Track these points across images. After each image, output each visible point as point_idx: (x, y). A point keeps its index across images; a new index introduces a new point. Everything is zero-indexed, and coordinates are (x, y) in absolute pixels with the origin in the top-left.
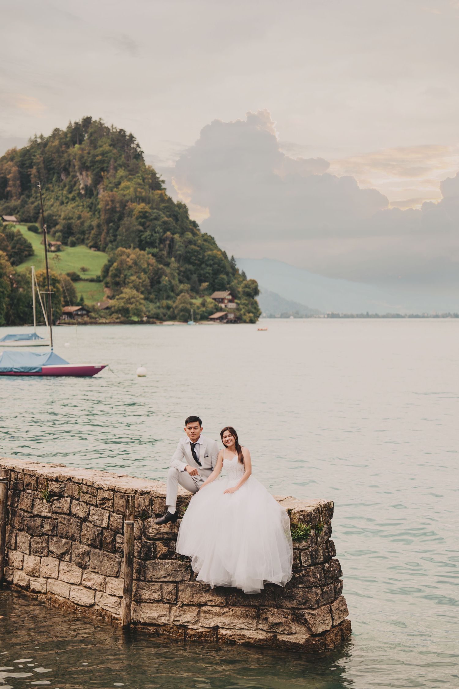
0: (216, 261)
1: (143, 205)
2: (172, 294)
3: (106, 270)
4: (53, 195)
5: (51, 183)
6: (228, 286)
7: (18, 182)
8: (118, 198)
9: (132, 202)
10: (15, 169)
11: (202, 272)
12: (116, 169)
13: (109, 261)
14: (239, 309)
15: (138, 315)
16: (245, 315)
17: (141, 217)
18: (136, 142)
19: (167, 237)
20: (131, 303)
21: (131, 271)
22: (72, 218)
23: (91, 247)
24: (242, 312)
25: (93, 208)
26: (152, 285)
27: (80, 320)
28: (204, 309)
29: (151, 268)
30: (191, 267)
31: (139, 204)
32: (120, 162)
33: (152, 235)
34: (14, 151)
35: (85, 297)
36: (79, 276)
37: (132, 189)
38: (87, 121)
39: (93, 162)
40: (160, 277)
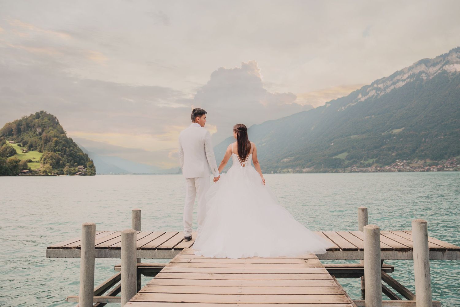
0: (80, 156)
1: (56, 138)
2: (64, 166)
3: (41, 158)
4: (28, 135)
5: (28, 131)
6: (84, 164)
7: (17, 130)
8: (49, 136)
9: (53, 137)
10: (15, 126)
11: (75, 160)
12: (49, 127)
13: (42, 156)
14: (86, 171)
15: (50, 173)
16: (88, 173)
17: (55, 142)
18: (57, 119)
19: (64, 149)
20: (48, 169)
21: (49, 159)
22: (33, 142)
23: (39, 151)
24: (87, 172)
25: (41, 139)
26: (57, 163)
27: (28, 175)
28: (74, 171)
29: (57, 158)
30: (71, 158)
31: (55, 138)
32: (51, 125)
33: (59, 148)
34: (17, 121)
35: (31, 167)
36: (31, 160)
37: (53, 134)
38: (42, 112)
39: (42, 125)
40: (60, 161)
